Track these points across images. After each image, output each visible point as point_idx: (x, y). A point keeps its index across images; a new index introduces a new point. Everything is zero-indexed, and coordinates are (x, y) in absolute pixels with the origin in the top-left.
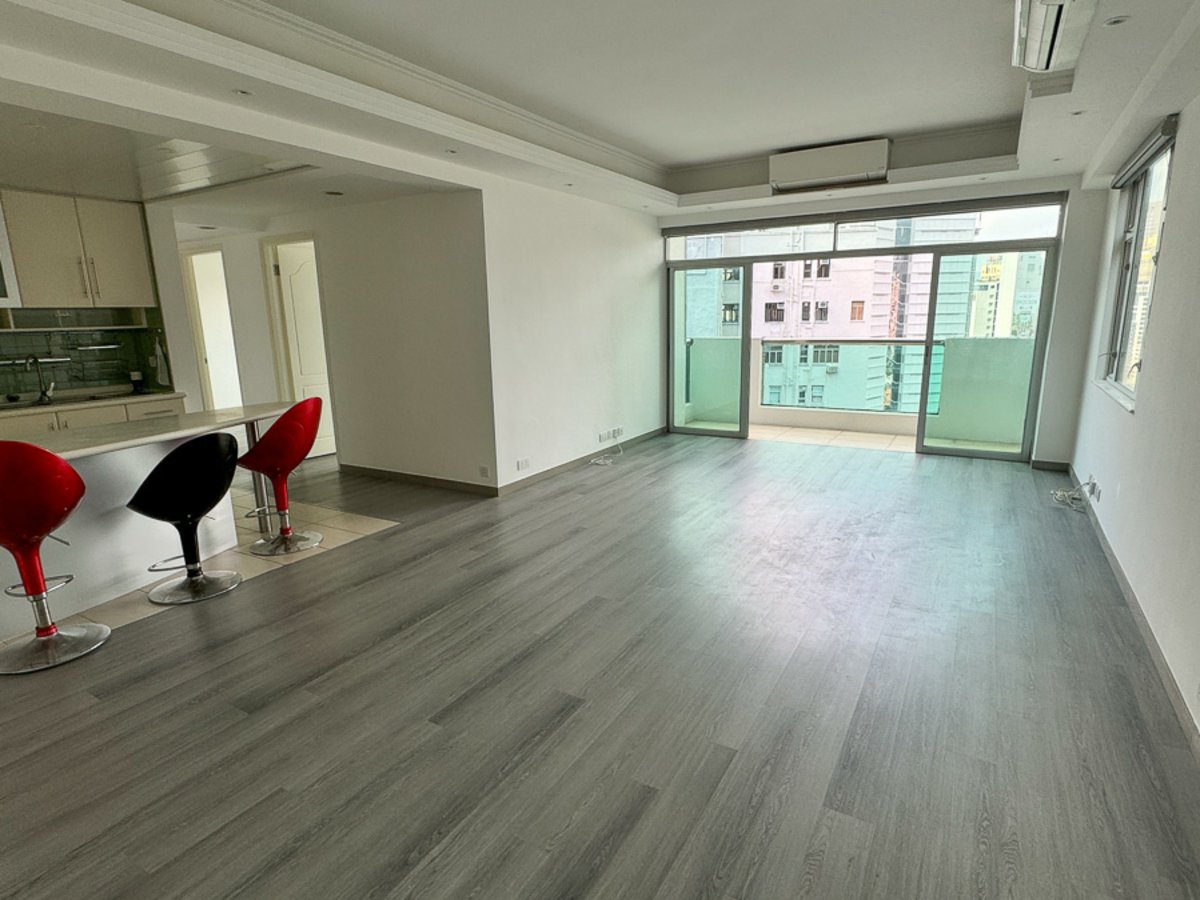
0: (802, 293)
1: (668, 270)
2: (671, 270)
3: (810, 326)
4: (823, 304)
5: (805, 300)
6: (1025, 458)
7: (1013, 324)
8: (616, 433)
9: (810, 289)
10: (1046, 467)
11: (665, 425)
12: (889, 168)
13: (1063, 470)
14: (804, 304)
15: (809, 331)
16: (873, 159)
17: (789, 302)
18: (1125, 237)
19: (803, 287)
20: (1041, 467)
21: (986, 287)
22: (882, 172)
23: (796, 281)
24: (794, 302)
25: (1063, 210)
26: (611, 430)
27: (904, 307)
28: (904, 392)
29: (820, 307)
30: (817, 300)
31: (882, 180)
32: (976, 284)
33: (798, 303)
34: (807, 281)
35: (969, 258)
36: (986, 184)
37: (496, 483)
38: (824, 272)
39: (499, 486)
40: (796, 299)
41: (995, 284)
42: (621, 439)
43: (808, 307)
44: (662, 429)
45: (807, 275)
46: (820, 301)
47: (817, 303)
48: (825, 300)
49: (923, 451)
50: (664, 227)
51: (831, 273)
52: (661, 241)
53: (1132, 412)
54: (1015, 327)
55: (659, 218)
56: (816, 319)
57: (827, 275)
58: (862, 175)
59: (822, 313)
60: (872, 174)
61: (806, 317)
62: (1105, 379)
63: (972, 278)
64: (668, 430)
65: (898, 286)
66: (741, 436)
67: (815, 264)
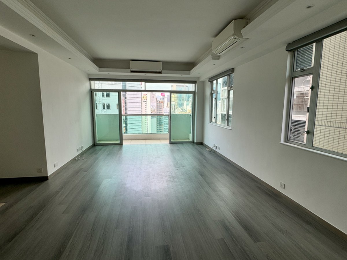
0: (102, 101)
1: (92, 92)
2: (93, 92)
3: (105, 110)
4: (109, 104)
5: (103, 103)
6: (193, 142)
7: (151, 110)
8: (82, 147)
9: (105, 100)
10: (198, 144)
11: (93, 143)
12: (162, 70)
13: (201, 144)
14: (103, 104)
15: (105, 112)
16: (158, 67)
17: (98, 103)
18: (212, 92)
19: (102, 99)
20: (197, 144)
21: (144, 101)
22: (161, 71)
23: (100, 98)
24: (100, 103)
25: (195, 85)
26: (80, 147)
27: (126, 106)
28: (129, 128)
29: (108, 105)
30: (107, 103)
31: (160, 73)
32: (142, 100)
33: (101, 104)
34: (103, 98)
35: (140, 93)
36: (182, 77)
37: (47, 175)
38: (108, 95)
39: (48, 175)
40: (100, 102)
41: (146, 101)
42: (84, 149)
43: (104, 105)
44: (93, 145)
45: (103, 96)
46: (108, 103)
47: (107, 104)
48: (109, 103)
49: (171, 143)
50: (90, 77)
51: (110, 96)
52: (89, 82)
53: (231, 130)
54: (151, 111)
55: (88, 75)
56: (107, 109)
57: (109, 96)
58: (155, 70)
59: (108, 107)
60: (158, 71)
61: (104, 108)
62: (211, 123)
63: (142, 99)
64: (94, 145)
65: (124, 100)
66: (121, 144)
67: (105, 93)
